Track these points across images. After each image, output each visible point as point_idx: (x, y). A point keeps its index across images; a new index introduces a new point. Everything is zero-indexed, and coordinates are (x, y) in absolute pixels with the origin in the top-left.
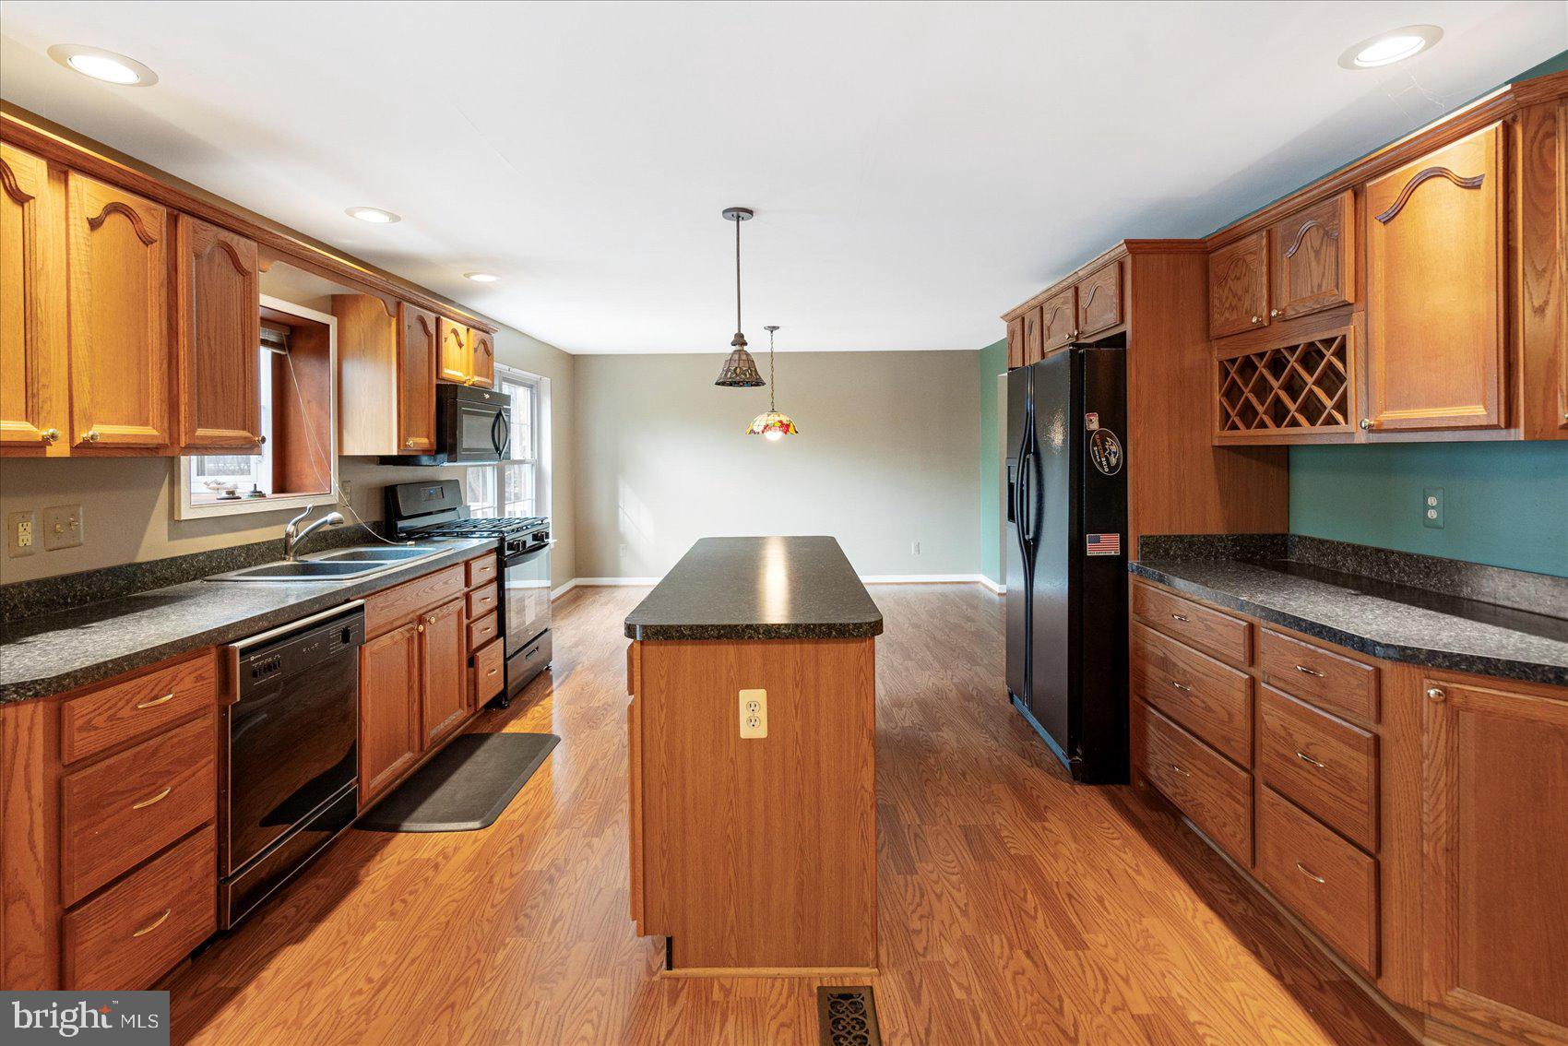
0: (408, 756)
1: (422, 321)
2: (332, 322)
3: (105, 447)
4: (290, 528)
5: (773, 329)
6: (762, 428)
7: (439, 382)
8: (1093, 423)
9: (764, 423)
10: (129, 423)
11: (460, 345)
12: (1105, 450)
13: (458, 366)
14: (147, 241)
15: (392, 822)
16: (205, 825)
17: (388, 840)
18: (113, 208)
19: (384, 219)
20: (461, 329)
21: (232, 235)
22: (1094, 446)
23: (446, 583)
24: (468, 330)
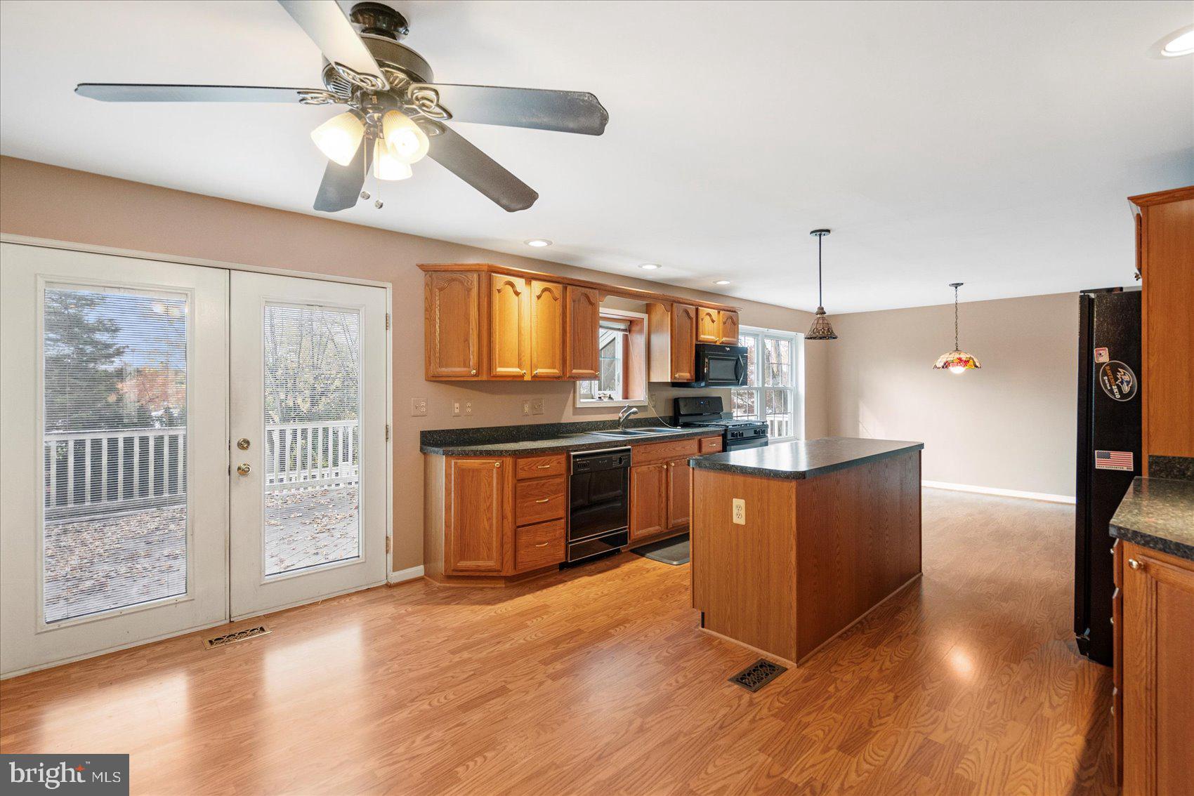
0: (657, 527)
1: (687, 312)
2: (645, 316)
3: (541, 377)
4: (621, 415)
5: (957, 285)
6: (942, 364)
7: (699, 343)
8: (1102, 356)
9: (945, 360)
10: (549, 368)
11: (713, 321)
12: (1116, 379)
13: (711, 332)
14: (556, 299)
15: (643, 552)
16: (561, 518)
17: (638, 558)
18: (545, 290)
19: (655, 267)
20: (714, 313)
21: (587, 289)
22: (1103, 376)
23: (684, 448)
24: (719, 312)
